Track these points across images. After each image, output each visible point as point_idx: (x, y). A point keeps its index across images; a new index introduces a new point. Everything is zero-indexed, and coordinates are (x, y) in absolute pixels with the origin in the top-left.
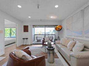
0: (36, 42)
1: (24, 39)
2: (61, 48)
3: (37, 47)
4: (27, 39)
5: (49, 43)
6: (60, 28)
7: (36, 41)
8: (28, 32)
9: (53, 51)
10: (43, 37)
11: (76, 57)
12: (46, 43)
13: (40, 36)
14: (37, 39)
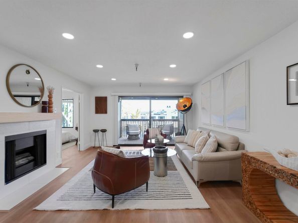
0: (125, 140)
1: (96, 131)
2: (183, 151)
3: (131, 153)
4: (104, 131)
5: (158, 141)
6: (188, 105)
7: (125, 136)
8: (106, 112)
9: (164, 154)
10: (144, 126)
11: (197, 159)
12: (153, 141)
13: (137, 123)
14: (128, 133)
